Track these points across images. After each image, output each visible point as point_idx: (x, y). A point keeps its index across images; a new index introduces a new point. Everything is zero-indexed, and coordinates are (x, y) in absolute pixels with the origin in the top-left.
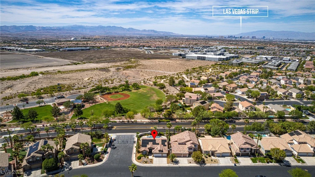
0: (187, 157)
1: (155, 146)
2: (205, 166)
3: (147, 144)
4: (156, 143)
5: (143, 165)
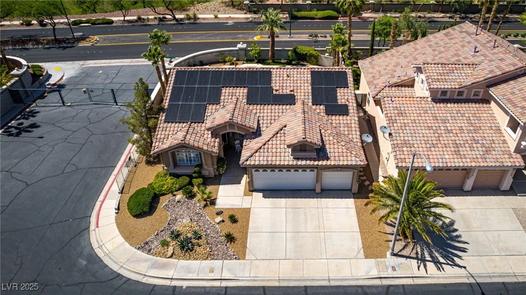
0: (505, 193)
1: (263, 113)
3: (210, 104)
4: (276, 91)
5: (164, 266)
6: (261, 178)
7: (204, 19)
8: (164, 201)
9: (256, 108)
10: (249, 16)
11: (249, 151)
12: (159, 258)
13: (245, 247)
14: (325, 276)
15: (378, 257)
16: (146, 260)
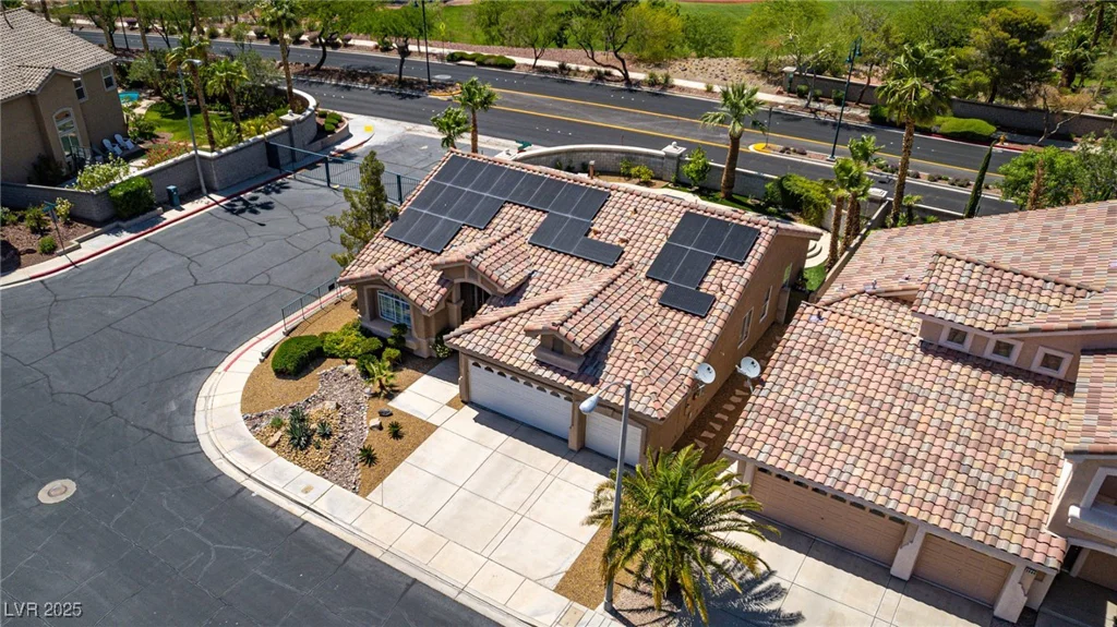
3: (469, 227)
4: (596, 233)
5: (255, 455)
6: (485, 385)
7: (682, 89)
8: (328, 366)
9: (539, 255)
11: (483, 320)
12: (258, 442)
13: (380, 479)
14: (461, 583)
15: (578, 599)
16: (241, 437)
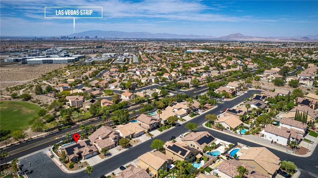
0: (114, 147)
1: (81, 149)
2: (133, 147)
3: (73, 151)
4: (81, 146)
7: (34, 138)
8: (74, 165)
9: (80, 149)
10: (47, 133)
11: (83, 154)
12: (79, 170)
13: (88, 164)
